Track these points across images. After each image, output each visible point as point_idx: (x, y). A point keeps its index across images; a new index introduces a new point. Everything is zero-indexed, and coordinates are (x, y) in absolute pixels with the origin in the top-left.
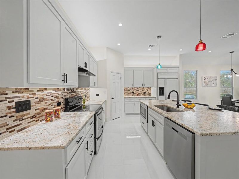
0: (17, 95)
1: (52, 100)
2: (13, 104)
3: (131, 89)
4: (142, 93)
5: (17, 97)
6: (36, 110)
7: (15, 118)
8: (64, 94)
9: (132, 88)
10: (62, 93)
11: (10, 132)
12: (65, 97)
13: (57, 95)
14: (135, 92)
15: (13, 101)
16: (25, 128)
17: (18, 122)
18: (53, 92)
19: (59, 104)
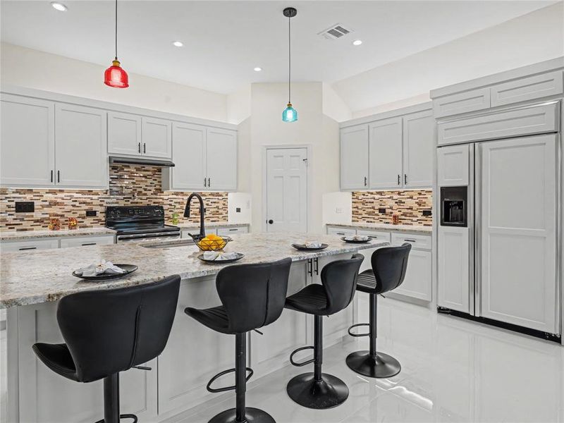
0: (17, 195)
1: (74, 206)
2: (13, 204)
3: (377, 196)
4: (415, 213)
5: (18, 198)
6: (43, 214)
7: (15, 217)
8: (106, 200)
9: (380, 193)
10: (100, 198)
11: (10, 228)
12: (109, 205)
13: (89, 201)
14: (391, 208)
15: (13, 201)
16: (26, 230)
17: (18, 222)
18: (76, 195)
19: (91, 213)
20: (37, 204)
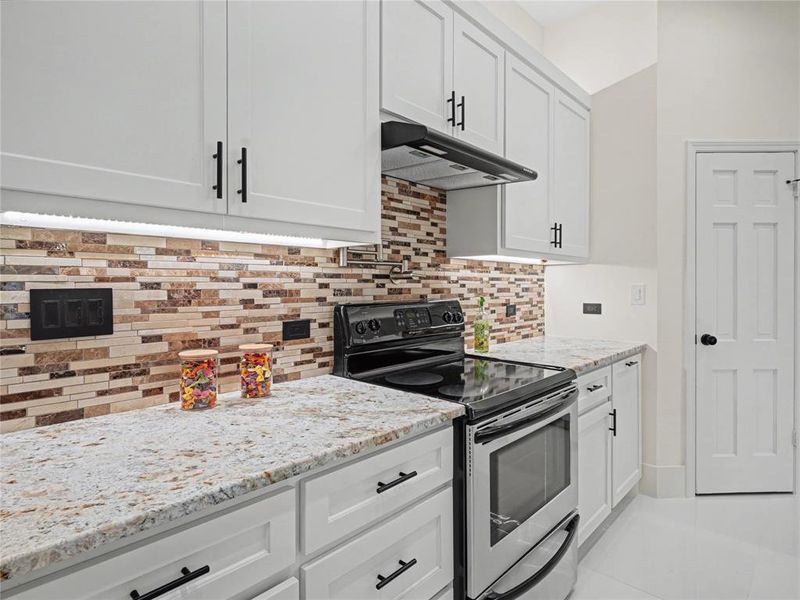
0: (39, 258)
1: (247, 303)
2: (22, 298)
5: (40, 270)
6: (146, 340)
7: (27, 360)
8: (335, 283)
10: (318, 275)
11: (5, 416)
12: (343, 300)
13: (289, 285)
15: (21, 286)
16: (78, 414)
17: (41, 381)
18: (255, 264)
19: (296, 329)
20: (125, 299)
